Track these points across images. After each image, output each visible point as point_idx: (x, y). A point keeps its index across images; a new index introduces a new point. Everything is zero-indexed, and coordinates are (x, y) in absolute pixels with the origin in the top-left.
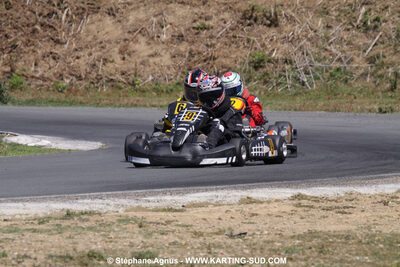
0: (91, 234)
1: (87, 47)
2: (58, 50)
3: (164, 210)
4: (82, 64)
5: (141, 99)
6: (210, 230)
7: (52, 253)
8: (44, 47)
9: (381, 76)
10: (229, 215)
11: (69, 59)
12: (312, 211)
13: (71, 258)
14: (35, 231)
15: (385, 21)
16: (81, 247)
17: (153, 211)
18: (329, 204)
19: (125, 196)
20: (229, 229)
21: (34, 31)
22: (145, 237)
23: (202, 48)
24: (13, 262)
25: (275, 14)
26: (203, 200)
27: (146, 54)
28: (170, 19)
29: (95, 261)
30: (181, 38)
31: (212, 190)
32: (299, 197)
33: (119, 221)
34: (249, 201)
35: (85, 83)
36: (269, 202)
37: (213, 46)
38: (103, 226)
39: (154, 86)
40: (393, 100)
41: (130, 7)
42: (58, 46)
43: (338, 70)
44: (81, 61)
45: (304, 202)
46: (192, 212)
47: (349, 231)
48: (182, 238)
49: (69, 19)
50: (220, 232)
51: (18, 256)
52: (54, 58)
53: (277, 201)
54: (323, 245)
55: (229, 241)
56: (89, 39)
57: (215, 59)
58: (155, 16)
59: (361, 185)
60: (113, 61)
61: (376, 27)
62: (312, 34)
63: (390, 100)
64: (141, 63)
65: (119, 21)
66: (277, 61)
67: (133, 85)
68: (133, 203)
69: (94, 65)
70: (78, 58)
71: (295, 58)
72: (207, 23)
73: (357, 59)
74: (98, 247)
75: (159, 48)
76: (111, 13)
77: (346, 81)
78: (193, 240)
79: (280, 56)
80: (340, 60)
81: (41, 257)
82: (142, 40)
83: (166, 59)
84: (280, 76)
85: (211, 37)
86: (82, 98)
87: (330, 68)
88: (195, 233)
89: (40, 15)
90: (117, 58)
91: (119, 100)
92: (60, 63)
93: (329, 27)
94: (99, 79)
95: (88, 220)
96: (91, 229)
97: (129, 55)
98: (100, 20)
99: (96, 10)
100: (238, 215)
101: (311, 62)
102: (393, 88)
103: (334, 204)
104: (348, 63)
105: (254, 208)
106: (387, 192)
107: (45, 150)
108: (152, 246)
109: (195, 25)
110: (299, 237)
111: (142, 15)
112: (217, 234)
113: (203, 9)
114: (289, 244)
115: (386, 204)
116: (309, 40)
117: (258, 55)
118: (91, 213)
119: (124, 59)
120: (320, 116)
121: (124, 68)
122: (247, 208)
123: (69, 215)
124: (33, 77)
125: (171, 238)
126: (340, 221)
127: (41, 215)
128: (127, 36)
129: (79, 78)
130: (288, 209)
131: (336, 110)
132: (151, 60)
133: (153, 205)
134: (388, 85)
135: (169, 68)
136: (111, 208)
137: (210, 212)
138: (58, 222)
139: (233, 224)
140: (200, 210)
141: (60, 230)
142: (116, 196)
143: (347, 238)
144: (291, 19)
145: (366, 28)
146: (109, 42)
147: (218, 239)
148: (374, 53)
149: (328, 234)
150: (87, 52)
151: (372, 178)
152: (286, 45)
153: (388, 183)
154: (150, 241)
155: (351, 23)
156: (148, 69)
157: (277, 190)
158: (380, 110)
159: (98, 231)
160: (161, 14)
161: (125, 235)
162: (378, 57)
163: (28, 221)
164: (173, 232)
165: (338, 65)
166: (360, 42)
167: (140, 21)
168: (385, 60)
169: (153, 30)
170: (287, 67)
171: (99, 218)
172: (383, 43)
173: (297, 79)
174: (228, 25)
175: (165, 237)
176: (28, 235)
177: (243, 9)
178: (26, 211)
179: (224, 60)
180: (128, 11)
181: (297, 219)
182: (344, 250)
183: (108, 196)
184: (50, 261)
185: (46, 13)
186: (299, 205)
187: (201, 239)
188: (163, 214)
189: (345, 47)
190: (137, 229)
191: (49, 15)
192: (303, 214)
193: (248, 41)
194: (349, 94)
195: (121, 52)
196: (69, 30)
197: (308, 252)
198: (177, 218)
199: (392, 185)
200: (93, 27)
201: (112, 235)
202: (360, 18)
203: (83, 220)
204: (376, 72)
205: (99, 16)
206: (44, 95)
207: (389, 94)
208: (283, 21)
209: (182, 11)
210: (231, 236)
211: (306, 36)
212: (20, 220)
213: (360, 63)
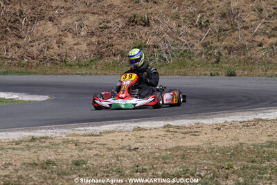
0: (47, 150)
1: (37, 40)
2: (20, 42)
3: (89, 135)
4: (35, 50)
5: (70, 70)
6: (117, 147)
7: (25, 162)
8: (12, 40)
9: (210, 55)
10: (128, 138)
11: (27, 47)
12: (176, 135)
13: (36, 165)
14: (14, 149)
15: (212, 22)
16: (42, 158)
17: (82, 136)
18: (186, 130)
19: (65, 128)
20: (129, 145)
21: (6, 31)
22: (79, 151)
23: (105, 39)
24: (3, 167)
25: (148, 19)
26: (112, 129)
27: (72, 43)
28: (86, 22)
29: (51, 166)
30: (92, 34)
31: (116, 123)
32: (168, 126)
33: (64, 142)
34: (139, 129)
35: (36, 61)
36: (150, 129)
37: (111, 38)
38: (54, 145)
39: (77, 62)
40: (218, 69)
41: (62, 16)
42: (20, 40)
43: (185, 51)
44: (34, 49)
45: (171, 129)
46: (106, 136)
47: (199, 146)
48: (101, 152)
49: (26, 24)
50: (123, 148)
51: (5, 164)
52: (18, 47)
53: (155, 129)
54: (184, 154)
55: (129, 153)
56: (38, 35)
57: (113, 46)
58: (77, 21)
59: (204, 118)
60: (53, 48)
61: (207, 26)
62: (169, 30)
63: (216, 68)
64: (70, 49)
65: (56, 24)
66: (149, 46)
67: (65, 62)
68: (71, 132)
69: (42, 51)
70: (32, 46)
71: (160, 44)
72: (108, 25)
73: (196, 45)
74: (52, 157)
75: (80, 40)
76: (51, 19)
77: (190, 57)
78: (108, 153)
79: (151, 43)
80: (186, 45)
81: (19, 164)
82: (70, 35)
83: (84, 47)
84: (152, 55)
85: (110, 33)
86: (35, 70)
87: (181, 50)
88: (109, 149)
89: (9, 21)
90: (55, 46)
91: (57, 71)
92: (22, 50)
93: (179, 26)
94: (45, 58)
95: (45, 142)
96: (47, 147)
97: (62, 44)
98: (45, 24)
99: (42, 18)
100: (133, 138)
101: (169, 47)
102: (218, 61)
103: (189, 130)
104: (191, 47)
105: (142, 133)
106: (219, 122)
107: (16, 101)
108: (84, 156)
109: (100, 26)
110: (170, 150)
111: (69, 21)
112: (121, 149)
113: (105, 17)
114: (164, 154)
115: (219, 129)
116: (168, 34)
117: (138, 43)
118: (46, 138)
119: (59, 46)
120: (176, 78)
121: (60, 52)
122: (138, 134)
123: (33, 139)
124: (6, 58)
125: (94, 152)
126: (193, 140)
127: (17, 140)
128: (61, 33)
129: (33, 58)
130: (162, 133)
131: (185, 75)
132: (75, 47)
133: (82, 133)
134: (215, 60)
135: (86, 52)
136: (58, 135)
137: (116, 136)
138: (27, 143)
139: (130, 143)
140: (110, 135)
141: (29, 148)
142: (60, 127)
143: (198, 150)
144: (157, 22)
145: (201, 26)
146: (50, 37)
147: (122, 152)
148: (206, 41)
149: (187, 148)
150: (37, 43)
151: (210, 115)
152: (155, 37)
153: (219, 117)
154: (82, 154)
155: (192, 24)
156: (73, 52)
157: (154, 122)
158: (211, 75)
159: (51, 148)
160: (81, 20)
161: (67, 150)
162: (209, 44)
163: (10, 143)
164: (96, 148)
165: (185, 48)
166: (198, 34)
167: (69, 24)
168: (213, 45)
169: (76, 30)
170: (156, 50)
171: (52, 141)
172: (211, 35)
173: (161, 57)
174: (120, 26)
175: (91, 151)
176: (10, 151)
177: (129, 16)
178: (8, 137)
179: (118, 47)
180: (61, 18)
181: (168, 139)
182: (197, 157)
183: (55, 128)
184: (24, 167)
185: (13, 20)
186: (168, 131)
187: (112, 152)
188: (89, 137)
189: (189, 38)
190: (74, 147)
191: (15, 22)
192: (171, 136)
193: (132, 35)
194: (192, 65)
195: (57, 43)
196: (27, 30)
197: (175, 158)
198: (98, 140)
199: (222, 119)
200: (40, 28)
201: (60, 150)
202: (198, 21)
203: (42, 142)
204: (207, 52)
205: (44, 21)
206: (13, 69)
207: (216, 65)
208: (152, 23)
209: (92, 18)
210: (130, 150)
211: (166, 32)
212: (5, 142)
213: (198, 47)
